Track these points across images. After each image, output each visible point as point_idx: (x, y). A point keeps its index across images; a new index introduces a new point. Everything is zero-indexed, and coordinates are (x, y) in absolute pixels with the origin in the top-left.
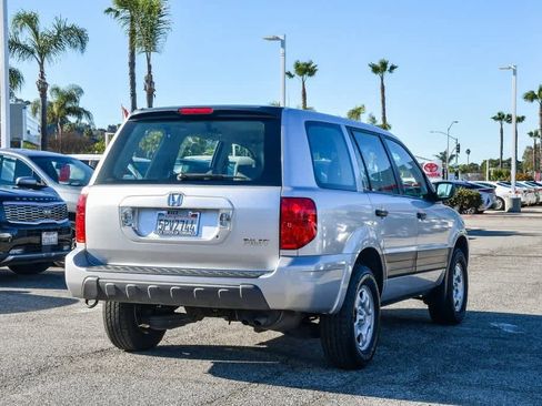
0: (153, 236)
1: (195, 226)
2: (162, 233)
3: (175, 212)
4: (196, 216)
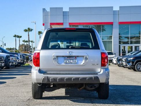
0: (63, 64)
1: (76, 61)
2: (66, 63)
3: (69, 57)
4: (76, 58)
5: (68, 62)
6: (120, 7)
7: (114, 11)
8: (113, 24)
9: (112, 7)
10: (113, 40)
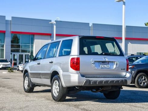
1: (109, 66)
3: (104, 62)
4: (109, 63)
5: (103, 66)
6: (13, 17)
7: (7, 21)
8: (5, 33)
9: (5, 17)
10: (4, 48)
